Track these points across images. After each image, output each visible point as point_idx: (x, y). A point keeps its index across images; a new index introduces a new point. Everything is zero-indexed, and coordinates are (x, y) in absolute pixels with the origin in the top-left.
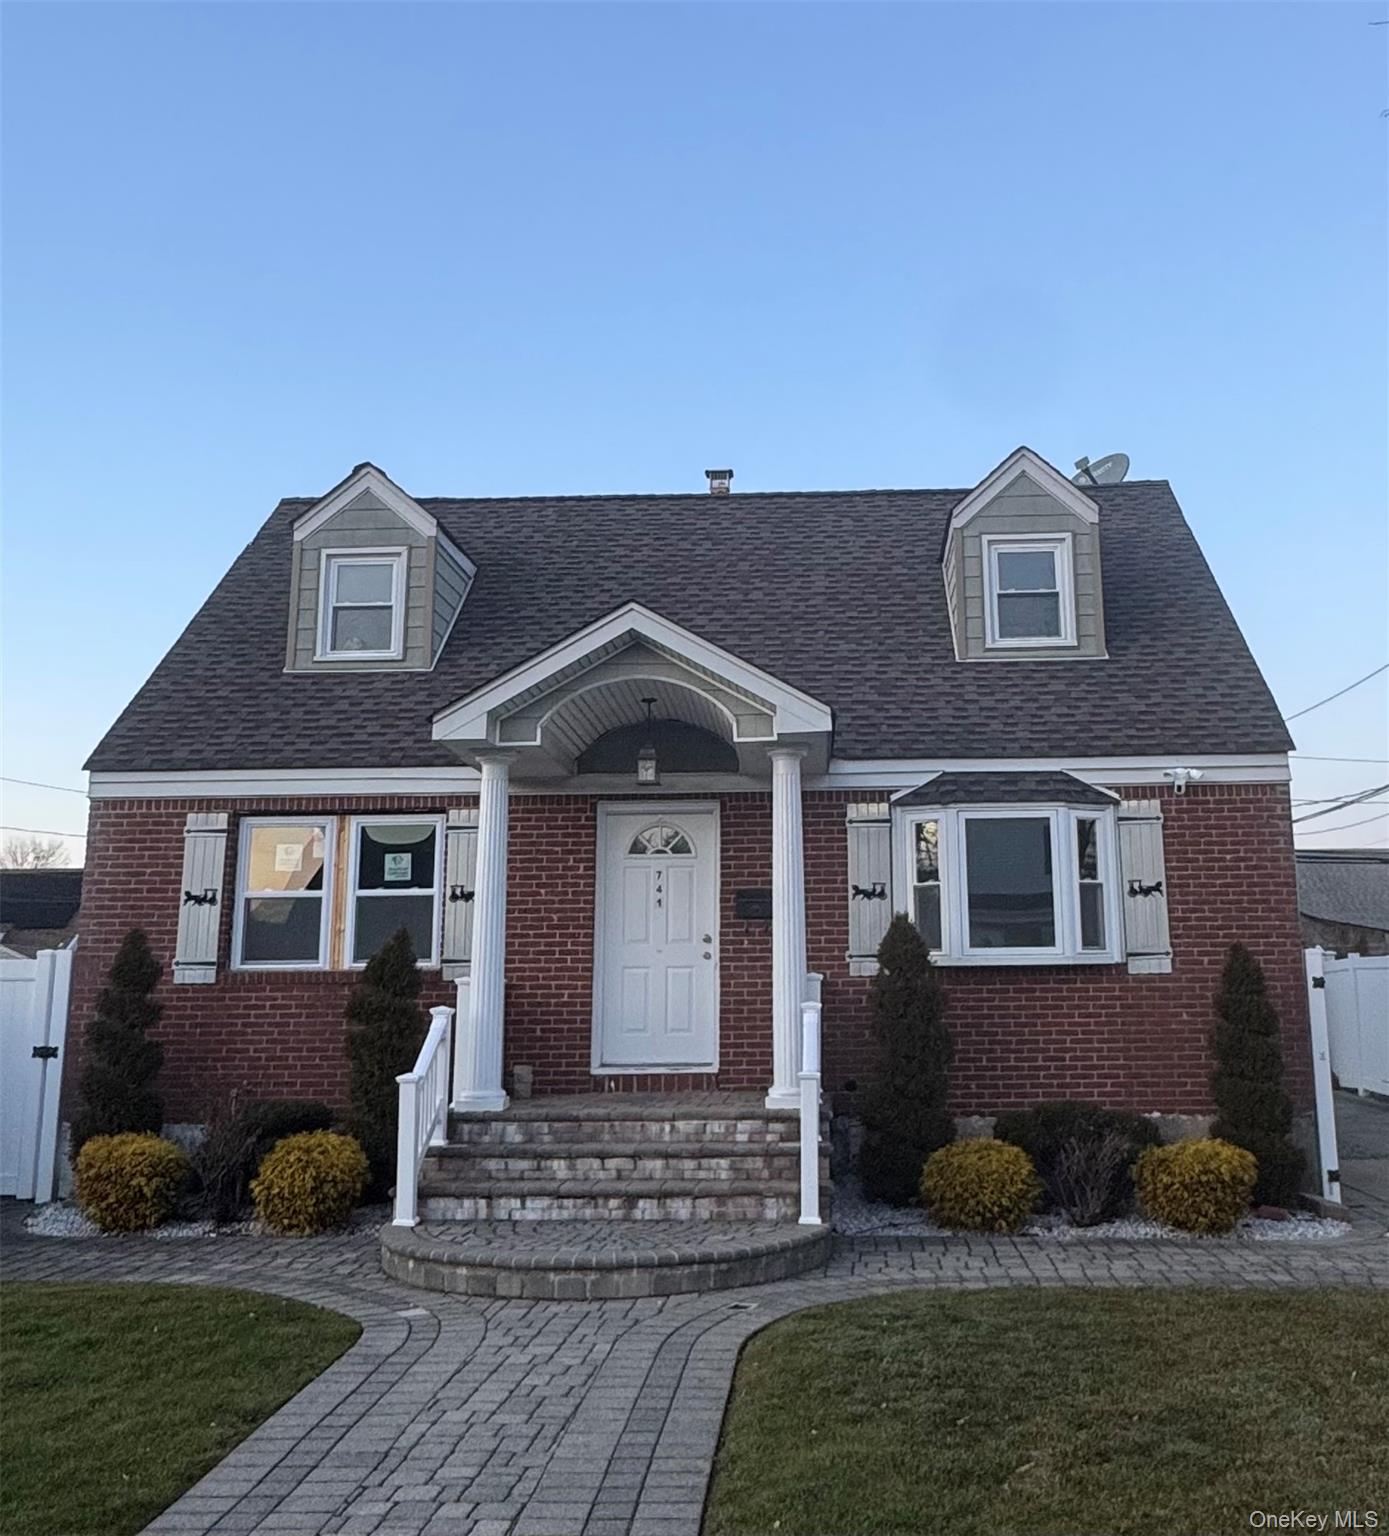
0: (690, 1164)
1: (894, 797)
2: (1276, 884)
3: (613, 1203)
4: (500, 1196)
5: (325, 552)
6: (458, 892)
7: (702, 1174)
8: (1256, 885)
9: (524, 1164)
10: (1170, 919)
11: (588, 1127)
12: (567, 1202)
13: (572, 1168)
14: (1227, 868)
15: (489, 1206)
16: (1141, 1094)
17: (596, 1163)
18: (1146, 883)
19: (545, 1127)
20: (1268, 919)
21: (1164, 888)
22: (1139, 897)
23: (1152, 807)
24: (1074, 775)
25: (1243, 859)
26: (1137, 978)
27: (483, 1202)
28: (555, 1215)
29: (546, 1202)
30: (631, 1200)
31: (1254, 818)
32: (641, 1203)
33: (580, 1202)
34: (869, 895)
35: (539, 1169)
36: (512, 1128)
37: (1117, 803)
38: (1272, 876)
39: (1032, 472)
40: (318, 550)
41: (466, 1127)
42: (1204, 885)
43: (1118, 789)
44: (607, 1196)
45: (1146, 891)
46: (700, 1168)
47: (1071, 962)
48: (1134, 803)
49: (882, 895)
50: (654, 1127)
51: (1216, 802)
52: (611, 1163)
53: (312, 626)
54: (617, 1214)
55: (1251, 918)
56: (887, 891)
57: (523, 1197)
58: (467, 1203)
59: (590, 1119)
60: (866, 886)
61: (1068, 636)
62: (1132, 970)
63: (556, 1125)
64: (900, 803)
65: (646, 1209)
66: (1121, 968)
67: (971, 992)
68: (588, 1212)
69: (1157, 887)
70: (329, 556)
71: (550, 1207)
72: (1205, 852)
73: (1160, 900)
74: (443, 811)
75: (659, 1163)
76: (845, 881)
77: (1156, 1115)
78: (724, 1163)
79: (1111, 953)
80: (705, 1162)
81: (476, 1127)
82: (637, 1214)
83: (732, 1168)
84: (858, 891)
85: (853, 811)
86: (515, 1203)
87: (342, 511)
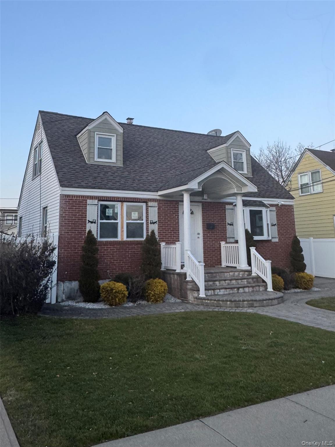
0: (240, 281)
1: (234, 204)
3: (235, 289)
4: (216, 290)
5: (96, 133)
6: (152, 222)
7: (242, 283)
8: (289, 224)
10: (278, 231)
12: (228, 290)
14: (285, 221)
15: (214, 292)
17: (224, 282)
18: (274, 224)
21: (276, 225)
22: (273, 226)
23: (275, 209)
24: (263, 201)
25: (287, 220)
26: (273, 243)
27: (213, 291)
28: (226, 293)
29: (223, 290)
30: (238, 288)
31: (289, 212)
32: (240, 289)
33: (230, 289)
34: (230, 225)
35: (214, 284)
37: (269, 207)
39: (239, 136)
40: (94, 132)
42: (282, 224)
43: (269, 205)
44: (234, 288)
47: (266, 239)
48: (271, 208)
49: (233, 225)
50: (226, 274)
52: (226, 282)
53: (93, 152)
54: (236, 292)
55: (289, 231)
58: (210, 291)
59: (215, 273)
60: (229, 223)
61: (245, 171)
62: (272, 241)
63: (209, 275)
68: (231, 292)
70: (97, 134)
71: (225, 291)
72: (282, 218)
73: (276, 227)
74: (146, 202)
76: (226, 222)
78: (245, 280)
79: (270, 237)
80: (242, 280)
82: (240, 291)
83: (247, 281)
85: (227, 207)
86: (218, 291)
87: (100, 123)
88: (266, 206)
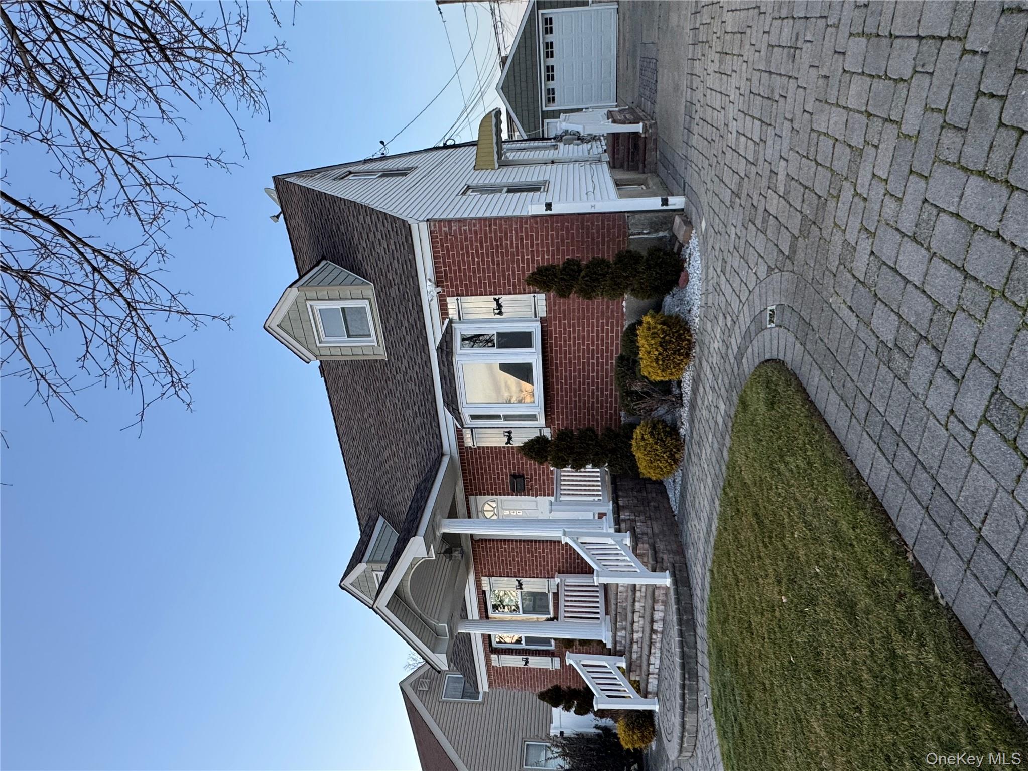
1: (459, 426)
2: (491, 232)
3: (654, 637)
4: (648, 671)
8: (492, 244)
9: (635, 646)
10: (515, 293)
11: (619, 610)
12: (653, 651)
13: (638, 632)
14: (483, 260)
15: (653, 674)
16: (613, 312)
17: (636, 624)
18: (495, 307)
19: (618, 624)
20: (511, 237)
21: (497, 297)
22: (503, 310)
23: (452, 303)
25: (477, 251)
26: (549, 311)
27: (650, 676)
28: (658, 655)
29: (652, 659)
30: (653, 631)
31: (452, 244)
32: (654, 628)
33: (653, 647)
34: (510, 438)
36: (619, 634)
37: (451, 321)
38: (486, 234)
41: (618, 648)
42: (494, 273)
43: (444, 319)
44: (651, 639)
45: (500, 306)
46: (640, 591)
47: (540, 356)
48: (450, 311)
49: (510, 433)
51: (445, 266)
54: (659, 636)
55: (512, 247)
56: (508, 430)
57: (649, 664)
60: (506, 439)
61: (365, 304)
62: (543, 314)
64: (462, 425)
65: (658, 626)
66: (542, 320)
68: (658, 645)
69: (497, 300)
71: (655, 657)
72: (474, 273)
73: (504, 298)
74: (484, 592)
75: (637, 604)
76: (504, 447)
77: (624, 304)
79: (535, 328)
81: (618, 645)
82: (660, 630)
84: (508, 443)
85: (469, 442)
86: (651, 666)
87: (362, 592)
88: (448, 335)
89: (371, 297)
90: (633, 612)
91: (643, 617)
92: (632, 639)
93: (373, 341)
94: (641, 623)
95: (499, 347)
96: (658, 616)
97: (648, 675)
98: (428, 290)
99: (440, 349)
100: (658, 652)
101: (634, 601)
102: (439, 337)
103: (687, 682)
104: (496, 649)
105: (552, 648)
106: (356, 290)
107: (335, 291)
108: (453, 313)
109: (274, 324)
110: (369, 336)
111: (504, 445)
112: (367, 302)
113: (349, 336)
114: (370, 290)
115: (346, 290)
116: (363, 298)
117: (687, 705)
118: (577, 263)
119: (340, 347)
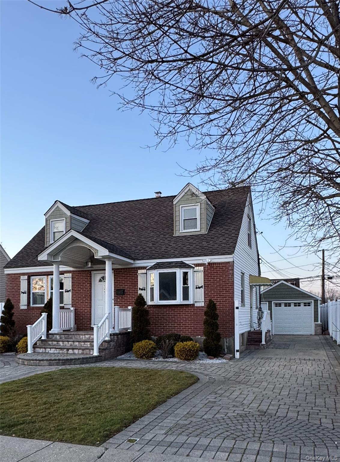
0: (83, 343)
1: (147, 268)
2: (228, 286)
3: (65, 350)
4: (47, 348)
5: (51, 220)
6: (66, 291)
7: (85, 345)
8: (224, 286)
9: (55, 343)
10: (204, 294)
11: (70, 336)
12: (58, 350)
13: (63, 344)
14: (218, 282)
16: (196, 332)
17: (67, 343)
18: (199, 286)
19: (63, 336)
20: (226, 294)
21: (203, 287)
23: (202, 268)
24: (185, 262)
25: (221, 280)
26: (197, 307)
28: (55, 352)
29: (54, 349)
30: (68, 349)
31: (224, 270)
32: (70, 350)
33: (60, 350)
34: (142, 290)
35: (58, 344)
36: (58, 336)
37: (193, 268)
38: (228, 284)
40: (50, 220)
41: (50, 336)
42: (212, 286)
43: (194, 265)
44: (64, 349)
45: (199, 288)
46: (84, 344)
47: (180, 304)
48: (198, 268)
49: (145, 290)
50: (81, 336)
51: (216, 267)
52: (70, 343)
53: (49, 236)
54: (66, 352)
55: (222, 293)
57: (50, 348)
58: (42, 349)
60: (141, 288)
61: (198, 228)
62: (196, 305)
64: (148, 269)
65: (70, 351)
66: (193, 305)
67: (162, 310)
68: (61, 352)
69: (202, 287)
70: (52, 221)
72: (213, 278)
73: (202, 290)
74: (63, 274)
75: (78, 343)
77: (199, 337)
78: (89, 343)
79: (190, 302)
80: (85, 343)
81: (52, 336)
82: (69, 352)
83: (90, 344)
84: (140, 289)
85: (140, 272)
86: (49, 349)
87: (53, 211)
88: (189, 266)
89: (201, 232)
90: (73, 342)
91: (71, 346)
92: (59, 341)
93: (182, 231)
94: (68, 345)
95: (183, 287)
96: (76, 351)
97: (45, 348)
98: (207, 260)
99: (182, 263)
100: (57, 352)
101: (79, 342)
102: (187, 262)
103: (61, 361)
104: (30, 278)
105: (31, 305)
106: (204, 226)
107: (204, 216)
108: (196, 268)
109: (190, 187)
110: (184, 229)
111: (139, 287)
112: (199, 230)
113: (184, 220)
114: (204, 232)
115: (204, 222)
116: (201, 228)
117: (51, 361)
118: (217, 319)
119: (179, 215)
